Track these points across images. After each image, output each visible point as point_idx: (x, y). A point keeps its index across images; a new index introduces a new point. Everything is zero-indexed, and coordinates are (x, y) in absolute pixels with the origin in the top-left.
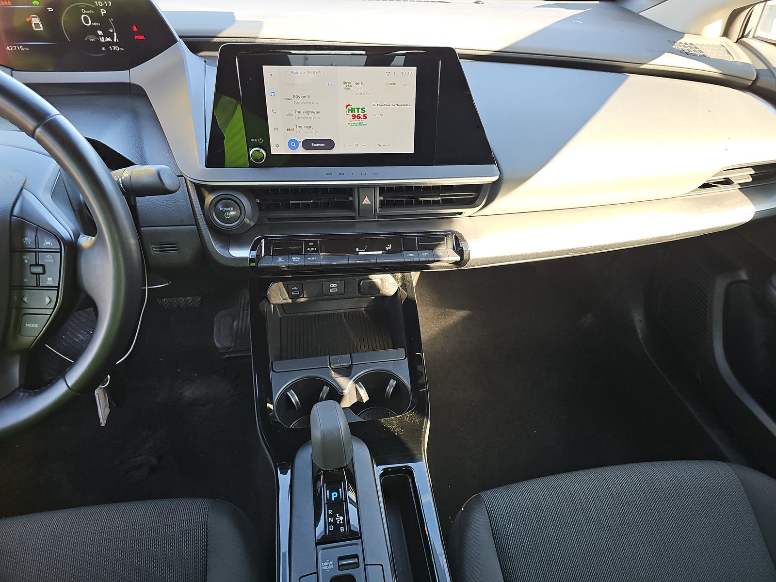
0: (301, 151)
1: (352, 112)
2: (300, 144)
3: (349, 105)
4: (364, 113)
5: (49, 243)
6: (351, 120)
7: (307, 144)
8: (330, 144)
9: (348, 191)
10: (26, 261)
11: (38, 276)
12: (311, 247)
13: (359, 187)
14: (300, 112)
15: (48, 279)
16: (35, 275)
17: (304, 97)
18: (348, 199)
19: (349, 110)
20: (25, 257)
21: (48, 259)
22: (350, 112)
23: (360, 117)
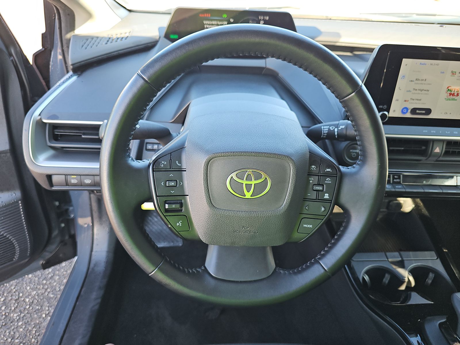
0: (408, 115)
1: (450, 91)
2: (409, 111)
3: (450, 87)
4: (458, 93)
5: (329, 170)
6: (448, 96)
7: (414, 111)
8: (428, 111)
9: (426, 143)
10: (311, 182)
11: (318, 192)
12: (396, 179)
13: (434, 141)
14: (416, 90)
15: (326, 195)
16: (316, 192)
17: (422, 80)
18: (421, 148)
19: (449, 90)
20: (310, 179)
21: (327, 181)
22: (449, 91)
23: (454, 95)
